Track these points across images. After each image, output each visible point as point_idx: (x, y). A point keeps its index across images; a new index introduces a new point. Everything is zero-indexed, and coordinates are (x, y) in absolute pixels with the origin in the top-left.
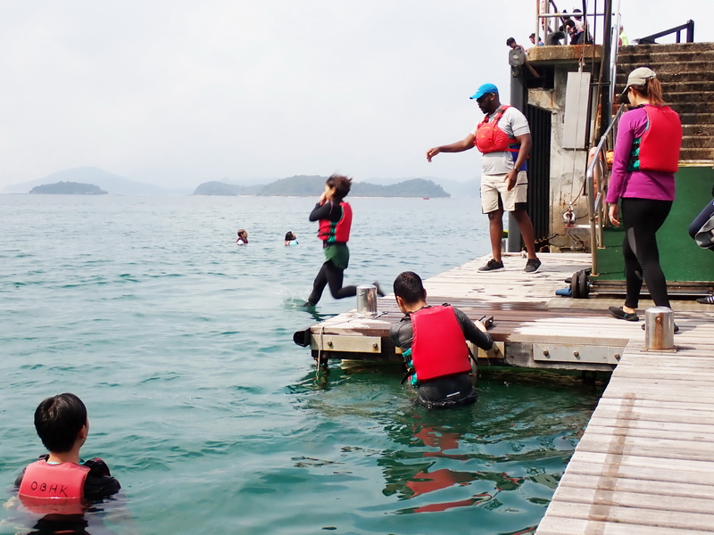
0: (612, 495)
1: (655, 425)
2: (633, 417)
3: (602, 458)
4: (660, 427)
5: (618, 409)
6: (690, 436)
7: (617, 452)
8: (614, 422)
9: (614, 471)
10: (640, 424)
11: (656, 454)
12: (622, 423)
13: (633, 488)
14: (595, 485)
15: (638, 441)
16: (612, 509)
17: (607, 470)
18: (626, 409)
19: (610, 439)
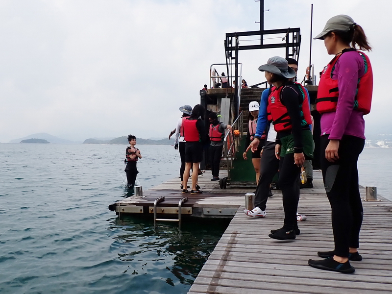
0: (218, 280)
1: (243, 246)
2: (235, 242)
3: (218, 262)
4: (245, 247)
5: (229, 238)
6: (256, 251)
7: (225, 260)
8: (226, 245)
9: (221, 269)
10: (237, 245)
11: (241, 260)
12: (230, 245)
13: (228, 277)
14: (212, 276)
15: (234, 254)
16: (217, 287)
17: (219, 269)
18: (233, 238)
19: (223, 253)
